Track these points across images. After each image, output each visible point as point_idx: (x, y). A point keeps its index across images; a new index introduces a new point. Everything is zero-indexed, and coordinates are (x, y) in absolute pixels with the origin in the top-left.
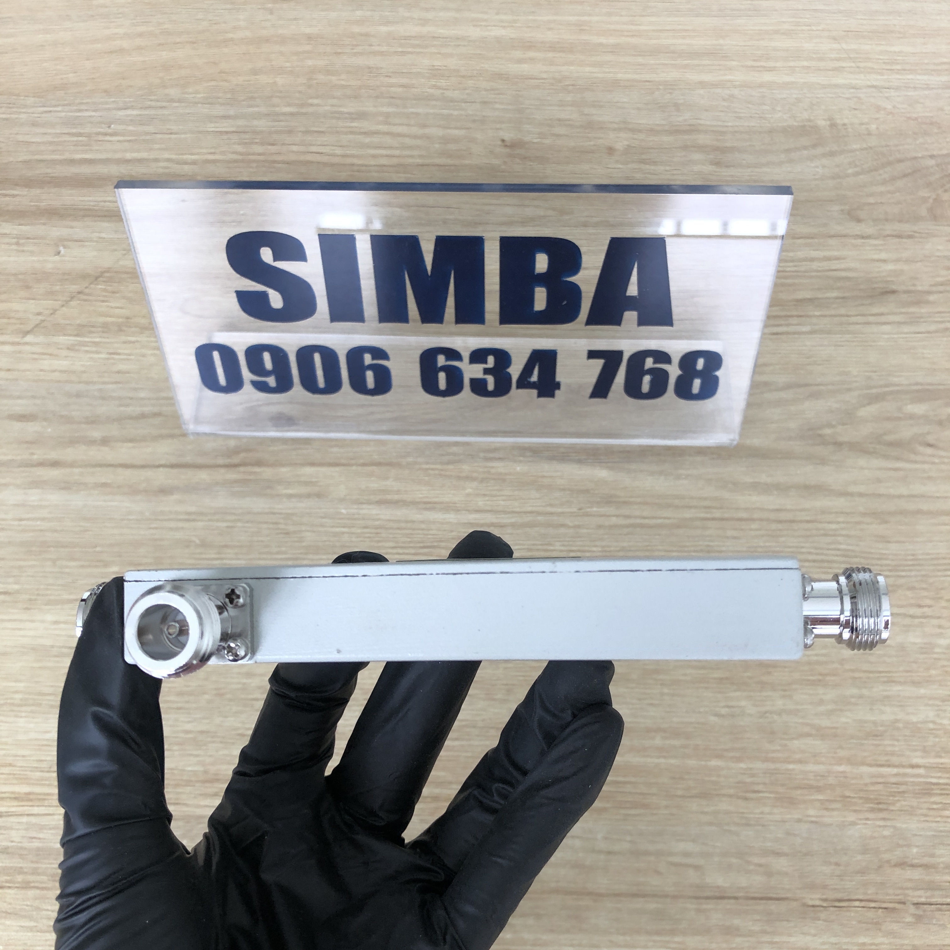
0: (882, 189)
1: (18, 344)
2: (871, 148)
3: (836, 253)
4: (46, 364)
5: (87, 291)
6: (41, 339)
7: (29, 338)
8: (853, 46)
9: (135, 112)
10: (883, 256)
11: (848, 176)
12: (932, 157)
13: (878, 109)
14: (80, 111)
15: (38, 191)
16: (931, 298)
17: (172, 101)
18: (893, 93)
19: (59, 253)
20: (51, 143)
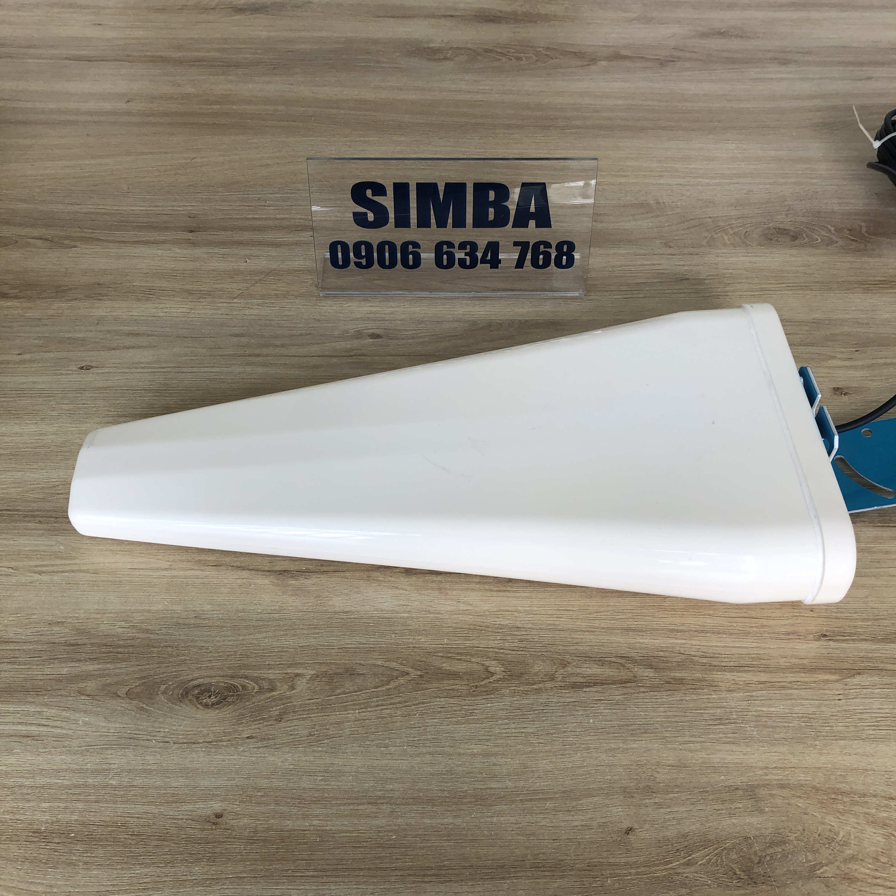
0: (683, 232)
1: (231, 303)
2: (678, 213)
3: (658, 262)
4: (247, 312)
5: (264, 279)
6: (242, 301)
7: (235, 301)
8: (669, 165)
9: (279, 195)
10: (682, 263)
11: (665, 226)
12: (709, 217)
13: (682, 195)
14: (248, 194)
15: (231, 233)
16: (707, 282)
17: (299, 190)
18: (690, 188)
19: (246, 262)
20: (234, 210)
